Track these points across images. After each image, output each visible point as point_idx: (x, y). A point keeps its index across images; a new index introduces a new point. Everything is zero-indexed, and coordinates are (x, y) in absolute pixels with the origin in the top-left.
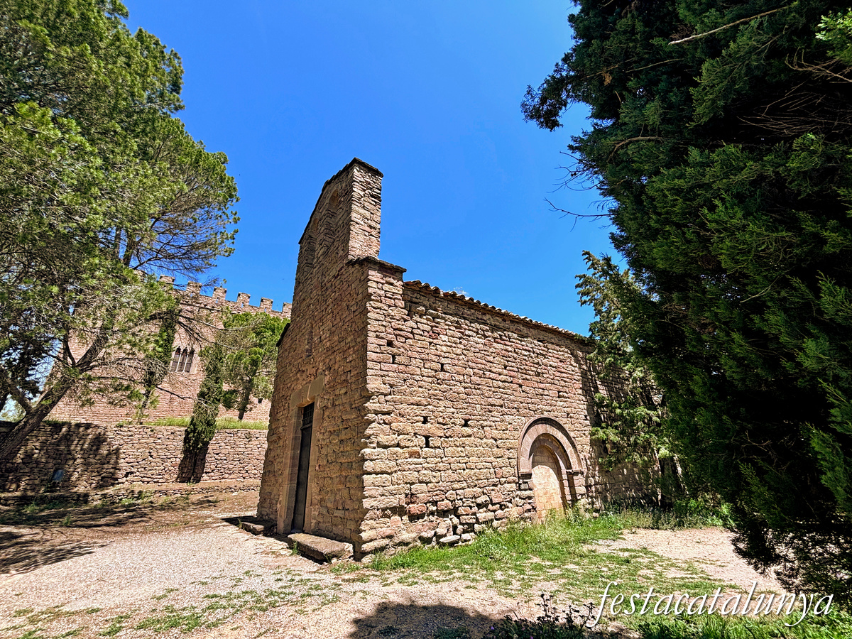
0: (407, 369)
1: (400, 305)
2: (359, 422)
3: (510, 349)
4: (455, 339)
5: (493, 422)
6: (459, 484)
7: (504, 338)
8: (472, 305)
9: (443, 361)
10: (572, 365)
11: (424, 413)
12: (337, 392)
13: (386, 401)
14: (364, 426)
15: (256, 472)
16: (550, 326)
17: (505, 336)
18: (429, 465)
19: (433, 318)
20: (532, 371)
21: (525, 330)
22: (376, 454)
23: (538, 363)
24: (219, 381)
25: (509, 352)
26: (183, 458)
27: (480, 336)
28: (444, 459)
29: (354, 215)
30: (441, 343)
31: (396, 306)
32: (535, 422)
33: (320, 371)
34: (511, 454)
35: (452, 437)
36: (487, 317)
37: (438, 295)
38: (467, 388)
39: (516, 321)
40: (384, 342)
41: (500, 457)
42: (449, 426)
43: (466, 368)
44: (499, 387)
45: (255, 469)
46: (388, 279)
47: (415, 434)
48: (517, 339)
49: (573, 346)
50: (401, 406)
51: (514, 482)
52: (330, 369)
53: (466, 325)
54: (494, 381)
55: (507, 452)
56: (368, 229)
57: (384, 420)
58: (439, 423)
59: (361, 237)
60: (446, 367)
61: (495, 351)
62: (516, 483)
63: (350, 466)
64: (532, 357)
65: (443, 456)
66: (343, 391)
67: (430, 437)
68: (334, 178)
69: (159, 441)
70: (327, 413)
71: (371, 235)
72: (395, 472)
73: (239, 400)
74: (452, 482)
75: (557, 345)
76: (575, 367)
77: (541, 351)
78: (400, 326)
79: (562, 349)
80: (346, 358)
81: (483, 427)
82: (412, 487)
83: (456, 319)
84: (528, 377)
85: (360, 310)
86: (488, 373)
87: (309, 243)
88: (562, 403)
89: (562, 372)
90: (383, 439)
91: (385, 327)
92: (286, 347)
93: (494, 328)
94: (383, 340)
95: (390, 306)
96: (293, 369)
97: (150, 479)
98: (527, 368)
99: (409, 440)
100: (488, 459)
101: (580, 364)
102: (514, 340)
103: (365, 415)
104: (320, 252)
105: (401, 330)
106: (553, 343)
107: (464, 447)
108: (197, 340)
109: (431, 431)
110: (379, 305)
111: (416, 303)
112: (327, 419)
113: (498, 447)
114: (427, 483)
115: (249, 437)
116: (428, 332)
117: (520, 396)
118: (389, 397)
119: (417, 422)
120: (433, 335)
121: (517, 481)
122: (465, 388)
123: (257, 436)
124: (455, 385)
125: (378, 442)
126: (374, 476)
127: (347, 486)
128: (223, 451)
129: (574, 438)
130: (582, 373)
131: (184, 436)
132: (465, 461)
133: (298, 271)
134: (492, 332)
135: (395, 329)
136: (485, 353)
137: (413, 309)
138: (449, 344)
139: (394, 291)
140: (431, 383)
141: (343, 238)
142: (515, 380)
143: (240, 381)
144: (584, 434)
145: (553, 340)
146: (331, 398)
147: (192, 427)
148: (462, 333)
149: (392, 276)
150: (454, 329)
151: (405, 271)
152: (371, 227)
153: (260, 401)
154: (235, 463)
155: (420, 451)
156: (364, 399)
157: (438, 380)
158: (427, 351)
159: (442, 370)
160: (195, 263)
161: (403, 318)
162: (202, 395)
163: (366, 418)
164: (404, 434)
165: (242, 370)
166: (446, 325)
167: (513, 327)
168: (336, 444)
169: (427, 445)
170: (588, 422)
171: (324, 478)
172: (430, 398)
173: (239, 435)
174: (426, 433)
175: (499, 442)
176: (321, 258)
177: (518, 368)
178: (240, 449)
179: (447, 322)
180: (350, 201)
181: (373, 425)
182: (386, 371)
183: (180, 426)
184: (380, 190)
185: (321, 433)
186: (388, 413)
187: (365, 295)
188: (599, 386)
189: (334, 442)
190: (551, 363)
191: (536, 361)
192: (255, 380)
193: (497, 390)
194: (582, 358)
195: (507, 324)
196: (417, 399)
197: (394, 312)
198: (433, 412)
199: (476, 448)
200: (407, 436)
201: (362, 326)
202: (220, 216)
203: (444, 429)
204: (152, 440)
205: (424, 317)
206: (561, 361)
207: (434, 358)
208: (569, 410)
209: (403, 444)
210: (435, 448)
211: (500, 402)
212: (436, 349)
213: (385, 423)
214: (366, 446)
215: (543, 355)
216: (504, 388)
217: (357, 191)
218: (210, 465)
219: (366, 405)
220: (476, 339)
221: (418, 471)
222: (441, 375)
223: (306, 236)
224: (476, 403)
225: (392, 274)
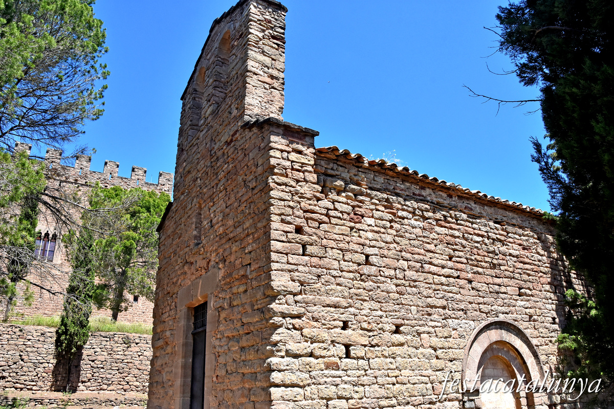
0: (321, 262)
1: (311, 179)
2: (263, 326)
3: (457, 233)
4: (384, 222)
5: (433, 327)
6: (387, 400)
7: (449, 219)
8: (406, 176)
9: (368, 251)
10: (538, 253)
11: (343, 318)
12: (235, 290)
13: (296, 302)
14: (269, 332)
15: (138, 384)
16: (511, 203)
17: (451, 217)
18: (349, 379)
19: (355, 195)
20: (486, 262)
21: (477, 209)
22: (285, 364)
23: (493, 252)
24: (90, 273)
25: (455, 237)
26: (56, 364)
27: (417, 217)
28: (369, 372)
29: (251, 64)
30: (367, 228)
31: (306, 181)
32: (487, 327)
33: (212, 263)
34: (454, 367)
35: (379, 346)
36: (426, 192)
37: (361, 165)
38: (399, 285)
39: (466, 196)
40: (291, 228)
41: (440, 370)
42: (375, 333)
43: (398, 260)
44: (442, 284)
45: (137, 381)
46: (295, 146)
47: (333, 342)
48: (467, 221)
49: (541, 228)
50: (315, 308)
51: (457, 399)
52: (225, 261)
53: (399, 203)
54: (435, 276)
55: (450, 364)
56: (269, 80)
57: (293, 325)
58: (362, 329)
59: (260, 92)
60: (373, 259)
61: (436, 236)
62: (460, 401)
63: (254, 377)
64: (486, 244)
65: (367, 368)
66: (242, 289)
67: (351, 345)
68: (225, 16)
69: (29, 343)
70: (223, 315)
71: (273, 88)
72: (309, 385)
73: (111, 297)
74: (378, 398)
75: (520, 228)
76: (542, 255)
77: (498, 236)
78: (312, 207)
79: (526, 233)
80: (244, 248)
81: (419, 334)
82: (329, 403)
83: (385, 196)
84: (480, 270)
85: (259, 187)
86: (427, 266)
87: (194, 99)
88: (523, 303)
89: (525, 263)
90: (293, 347)
91: (292, 208)
92: (169, 232)
93: (437, 207)
94: (290, 226)
95: (298, 181)
96: (179, 261)
97: (23, 386)
98: (479, 258)
99: (325, 349)
100: (425, 373)
101: (549, 252)
102: (462, 222)
103: (271, 318)
104: (208, 110)
105: (313, 212)
106: (514, 225)
107: (394, 358)
108: (64, 222)
109: (353, 338)
110: (284, 179)
111: (332, 176)
112: (224, 322)
113: (437, 358)
114: (347, 399)
115: (127, 342)
116: (349, 214)
117: (468, 294)
118: (299, 298)
119: (335, 327)
120: (355, 217)
121: (461, 398)
122: (397, 285)
123: (137, 341)
124: (383, 282)
125: (287, 351)
126: (283, 388)
127: (252, 399)
128: (99, 358)
129: (536, 346)
130: (551, 263)
131: (55, 339)
132: (395, 374)
133: (181, 135)
134: (434, 212)
135: (305, 211)
136: (425, 240)
137: (328, 184)
138: (376, 229)
139: (303, 161)
140: (353, 280)
141: (237, 93)
142: (463, 275)
143: (112, 273)
144: (551, 341)
145: (514, 221)
146: (228, 297)
147: (63, 328)
148: (394, 214)
149: (300, 142)
150: (383, 209)
151: (317, 134)
152: (272, 77)
153: (136, 299)
154: (114, 372)
155: (339, 362)
156: (268, 299)
157: (361, 275)
158: (347, 239)
159: (367, 262)
160: (62, 130)
161: (315, 196)
162: (72, 290)
163: (271, 321)
164: (319, 342)
165: (114, 260)
166: (373, 204)
167: (461, 205)
168: (236, 352)
169: (348, 355)
170: (556, 327)
171: (224, 390)
172: (351, 298)
173: (116, 339)
174: (346, 341)
175: (439, 352)
176: (210, 119)
177: (467, 259)
178: (118, 357)
179: (374, 201)
180: (245, 47)
181: (280, 330)
182: (295, 264)
183: (49, 326)
184: (284, 29)
185: (217, 339)
186: (299, 317)
187: (266, 167)
188: (574, 280)
189: (234, 349)
190: (511, 251)
191: (491, 249)
192: (129, 273)
193: (439, 287)
194: (552, 243)
195: (455, 201)
196: (333, 299)
197: (305, 189)
198: (355, 315)
199: (410, 360)
200: (322, 344)
201: (264, 207)
202: (89, 72)
203: (370, 337)
204: (21, 341)
205: (344, 194)
206: (524, 249)
207: (356, 247)
208: (532, 311)
209: (318, 352)
210: (358, 358)
211: (443, 302)
212: (360, 236)
213: (295, 328)
214: (272, 354)
215: (500, 241)
216: (447, 285)
217: (255, 31)
218: (86, 373)
219: (271, 306)
220: (413, 222)
221: (337, 385)
222: (366, 270)
223: (190, 89)
224: (411, 303)
225: (300, 139)
